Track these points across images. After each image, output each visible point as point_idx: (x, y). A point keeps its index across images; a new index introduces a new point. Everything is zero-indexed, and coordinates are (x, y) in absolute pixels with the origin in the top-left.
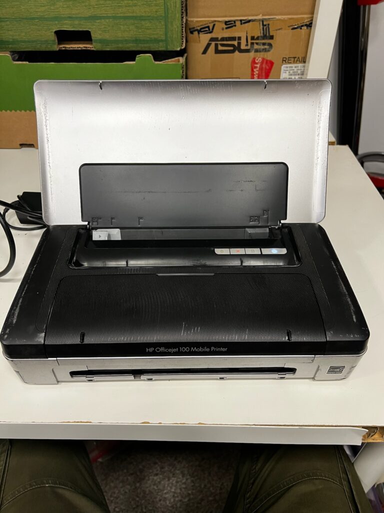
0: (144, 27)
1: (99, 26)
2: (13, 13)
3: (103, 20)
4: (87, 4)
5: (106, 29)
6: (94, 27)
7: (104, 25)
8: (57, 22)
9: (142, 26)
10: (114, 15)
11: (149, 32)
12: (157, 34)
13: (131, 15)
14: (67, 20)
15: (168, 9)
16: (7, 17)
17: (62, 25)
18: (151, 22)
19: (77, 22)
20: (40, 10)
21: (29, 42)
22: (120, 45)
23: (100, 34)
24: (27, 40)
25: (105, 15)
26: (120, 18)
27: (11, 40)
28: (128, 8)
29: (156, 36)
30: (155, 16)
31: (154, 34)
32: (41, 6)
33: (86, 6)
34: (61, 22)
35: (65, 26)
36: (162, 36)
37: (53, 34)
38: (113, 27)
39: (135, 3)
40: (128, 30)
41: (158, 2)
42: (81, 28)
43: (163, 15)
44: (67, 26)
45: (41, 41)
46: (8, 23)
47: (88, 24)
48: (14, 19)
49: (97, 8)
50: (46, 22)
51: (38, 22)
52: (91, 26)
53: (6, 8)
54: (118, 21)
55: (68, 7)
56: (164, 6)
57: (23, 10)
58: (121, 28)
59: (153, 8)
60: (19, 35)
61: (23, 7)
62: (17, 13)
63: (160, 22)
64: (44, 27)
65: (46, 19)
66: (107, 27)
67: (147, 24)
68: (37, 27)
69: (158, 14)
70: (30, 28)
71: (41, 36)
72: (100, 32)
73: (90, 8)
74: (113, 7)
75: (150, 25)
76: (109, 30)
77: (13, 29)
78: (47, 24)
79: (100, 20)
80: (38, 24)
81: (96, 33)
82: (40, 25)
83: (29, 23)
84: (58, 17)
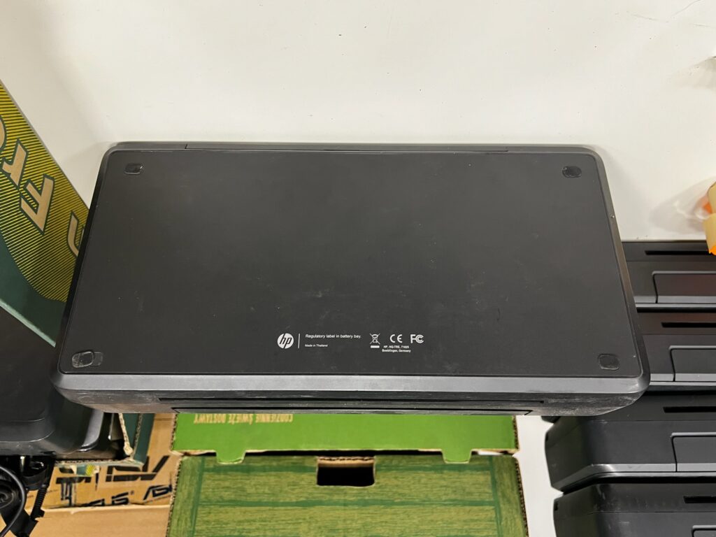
0: (232, 490)
1: (303, 493)
2: (433, 512)
3: (294, 500)
4: (314, 525)
5: (292, 487)
6: (310, 491)
7: (293, 494)
8: (367, 498)
9: (236, 492)
10: (276, 508)
11: (227, 484)
12: (214, 480)
13: (249, 509)
14: (351, 501)
15: (191, 517)
16: (443, 507)
17: (360, 493)
18: (221, 497)
19: (336, 498)
20: (390, 517)
21: (420, 469)
22: (274, 464)
23: (303, 479)
24: (420, 472)
25: (289, 508)
26: (266, 504)
27: (445, 471)
28: (252, 518)
29: (217, 477)
30: (212, 507)
31: (219, 480)
32: (386, 522)
33: (317, 522)
34: (359, 498)
35: (355, 492)
36: (207, 476)
37: (376, 481)
38: (281, 491)
39: (240, 525)
40: (258, 486)
41: (204, 527)
42: (332, 489)
43: (199, 509)
44: (350, 492)
45: (397, 470)
46: (444, 498)
47: (319, 495)
48: (432, 504)
49: (300, 519)
50: (384, 498)
51: (396, 499)
52: (316, 492)
53: (442, 520)
54: (272, 498)
55: (345, 520)
56: (197, 521)
57: (416, 517)
58: (269, 489)
59: (214, 518)
60: (430, 479)
61: (414, 521)
62: (426, 513)
63: (206, 498)
64: (388, 491)
65: (382, 502)
66: (290, 491)
67: (227, 495)
68: (400, 491)
69: (207, 509)
70: (411, 489)
71: (396, 478)
72: (303, 483)
73: (310, 518)
74: (275, 519)
75: (223, 493)
76: (288, 486)
77: (438, 489)
78: (382, 495)
79: (299, 501)
80: (397, 495)
81: (309, 482)
82: (395, 494)
83: (410, 497)
84: (364, 506)
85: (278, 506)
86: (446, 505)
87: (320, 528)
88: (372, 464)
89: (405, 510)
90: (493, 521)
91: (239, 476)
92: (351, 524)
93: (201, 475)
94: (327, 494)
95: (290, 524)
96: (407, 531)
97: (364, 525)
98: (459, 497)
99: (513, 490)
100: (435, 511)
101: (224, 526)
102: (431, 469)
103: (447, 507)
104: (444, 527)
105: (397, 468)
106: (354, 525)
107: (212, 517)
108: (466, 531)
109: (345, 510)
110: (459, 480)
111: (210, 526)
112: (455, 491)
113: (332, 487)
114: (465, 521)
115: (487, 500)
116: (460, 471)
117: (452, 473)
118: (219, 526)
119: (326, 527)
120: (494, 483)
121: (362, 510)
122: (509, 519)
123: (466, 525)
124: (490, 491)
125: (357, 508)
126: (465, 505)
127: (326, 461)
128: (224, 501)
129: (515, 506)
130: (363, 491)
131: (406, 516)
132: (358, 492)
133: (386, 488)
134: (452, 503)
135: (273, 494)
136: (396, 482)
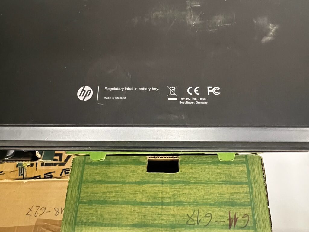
0: (100, 175)
1: (139, 176)
2: (212, 188)
3: (134, 181)
4: (145, 195)
5: (133, 173)
6: (143, 176)
7: (133, 177)
8: (175, 180)
9: (102, 176)
10: (124, 185)
11: (98, 171)
12: (91, 169)
13: (109, 185)
14: (166, 181)
15: (78, 190)
16: (218, 186)
17: (171, 177)
18: (95, 179)
19: (157, 179)
20: (187, 191)
21: (205, 163)
22: (124, 160)
23: (139, 169)
24: (205, 165)
25: (131, 185)
26: (119, 183)
27: (220, 165)
28: (111, 190)
29: (92, 167)
30: (89, 184)
31: (93, 169)
32: (186, 194)
33: (146, 193)
34: (170, 180)
35: (168, 176)
36: (87, 167)
37: (180, 170)
38: (127, 176)
39: (104, 194)
40: (114, 173)
41: (85, 195)
42: (155, 175)
43: (83, 185)
44: (166, 176)
45: (192, 164)
46: (219, 180)
47: (148, 178)
48: (213, 183)
49: (137, 191)
50: (185, 180)
51: (191, 180)
52: (146, 176)
53: (218, 193)
54: (121, 180)
55: (162, 192)
56: (81, 192)
57: (203, 191)
58: (120, 175)
59: (91, 190)
60: (211, 169)
61: (202, 193)
62: (209, 188)
63: (86, 179)
64: (187, 176)
65: (183, 182)
66: (131, 175)
67: (98, 177)
68: (194, 176)
69: (86, 185)
70: (200, 175)
71: (191, 168)
72: (139, 171)
73: (143, 191)
74: (123, 191)
75: (96, 176)
76: (131, 172)
77: (216, 175)
78: (184, 178)
79: (137, 181)
80: (192, 178)
81: (142, 171)
82: (191, 177)
83: (200, 180)
84: (173, 184)
85: (125, 184)
86: (220, 184)
87: (148, 196)
88: (178, 160)
89: (196, 187)
90: (248, 193)
91: (104, 167)
92: (165, 194)
93: (84, 167)
94: (152, 177)
95: (131, 194)
96: (198, 199)
97: (174, 195)
98: (228, 180)
99: (259, 175)
100: (214, 187)
101: (96, 194)
102: (211, 163)
103: (221, 185)
104: (219, 197)
105: (192, 162)
106: (167, 195)
107: (89, 190)
108: (232, 199)
109: (162, 186)
110: (227, 169)
111: (88, 195)
112: (226, 176)
113: (155, 173)
114: (231, 193)
115: (244, 181)
116: (228, 164)
117: (224, 165)
118: (93, 194)
119: (151, 196)
120: (248, 171)
121: (172, 186)
122: (257, 192)
123: (232, 196)
124: (246, 176)
125: (169, 185)
126: (231, 184)
127: (152, 158)
128: (95, 181)
129: (260, 185)
130: (173, 176)
131: (197, 190)
132: (170, 176)
133: (186, 174)
134: (223, 183)
135: (123, 177)
136: (191, 171)
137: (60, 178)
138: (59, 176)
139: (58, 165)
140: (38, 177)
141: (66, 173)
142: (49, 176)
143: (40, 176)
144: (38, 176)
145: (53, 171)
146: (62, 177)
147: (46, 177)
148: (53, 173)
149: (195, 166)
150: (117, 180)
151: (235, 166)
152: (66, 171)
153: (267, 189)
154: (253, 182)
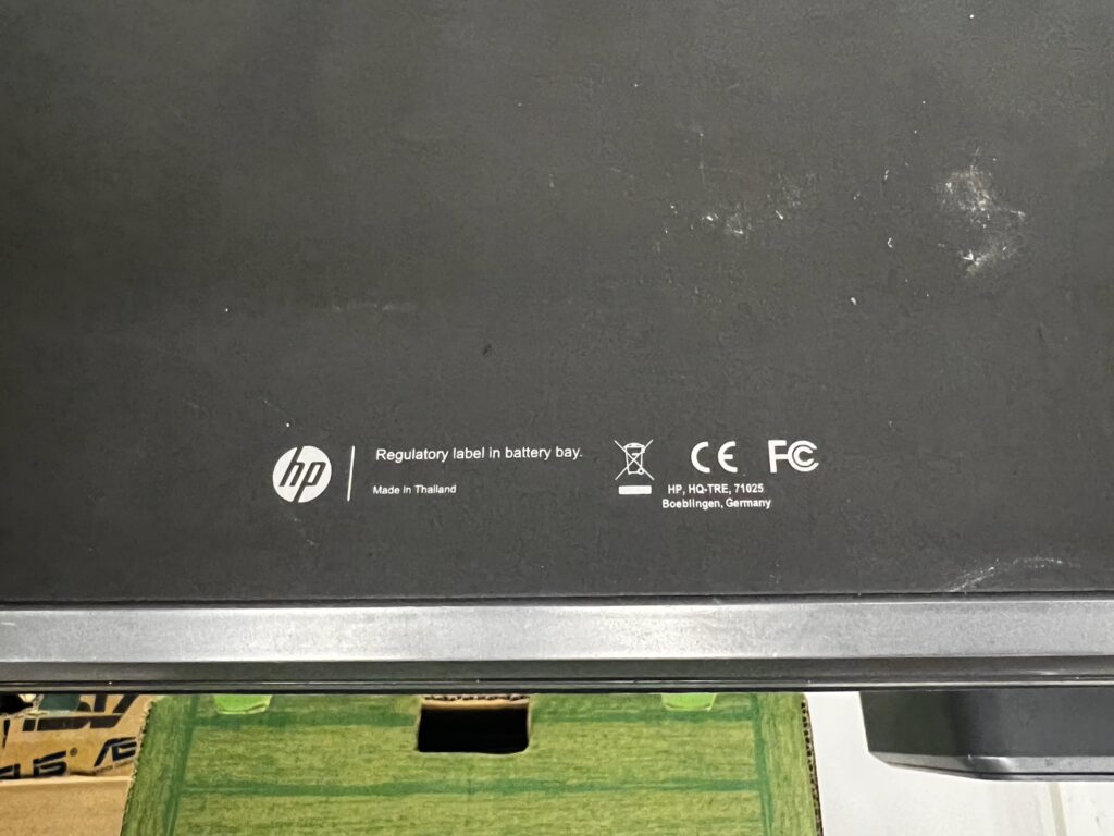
0: (249, 763)
1: (388, 767)
2: (641, 806)
3: (370, 783)
4: (407, 832)
5: (367, 756)
6: (401, 763)
7: (369, 769)
8: (512, 777)
9: (256, 766)
10: (333, 799)
11: (240, 749)
12: (215, 742)
13: (281, 800)
14: (482, 783)
15: (165, 817)
16: (659, 794)
17: (499, 768)
18: (227, 777)
19: (451, 776)
20: (556, 814)
21: (616, 717)
22: (334, 709)
23: (388, 740)
24: (616, 724)
25: (359, 798)
26: (315, 791)
27: (665, 723)
28: (285, 819)
29: (223, 735)
30: (208, 796)
31: (225, 741)
32: (549, 826)
33: (413, 826)
34: (498, 777)
35: (489, 765)
36: (201, 734)
37: (532, 742)
38: (345, 764)
40: (299, 755)
42: (443, 760)
43: (184, 800)
44: (482, 765)
45: (573, 720)
46: (662, 776)
47: (418, 772)
48: (642, 788)
49: (379, 820)
50: (547, 776)
51: (569, 779)
52: (412, 764)
53: (659, 820)
54: (326, 779)
55: (468, 822)
56: (176, 826)
57: (607, 814)
58: (322, 760)
59: (212, 819)
60: (637, 737)
61: (604, 823)
62: (626, 805)
63: (197, 778)
64: (555, 763)
65: (541, 786)
66: (362, 763)
67: (238, 772)
68: (578, 762)
69: (198, 803)
70: (599, 759)
71: (571, 736)
72: (388, 747)
73: (401, 818)
74: (330, 821)
75: (232, 768)
76: (360, 753)
77: (651, 757)
78: (544, 770)
79: (380, 783)
80: (571, 770)
81: (401, 746)
82: (567, 769)
83: (597, 775)
84: (505, 793)
85: (337, 795)
86: (665, 789)
88: (527, 705)
89: (584, 800)
90: (756, 820)
91: (264, 733)
92: (480, 829)
93: (189, 732)
94: (435, 769)
95: (360, 828)
97: (507, 830)
98: (692, 774)
99: (796, 756)
100: (644, 801)
102: (638, 718)
103: (669, 794)
105: (573, 716)
106: (486, 831)
107: (207, 818)
109: (469, 801)
110: (692, 739)
112: (685, 762)
113: (444, 755)
114: (702, 821)
115: (746, 778)
116: (695, 721)
117: (679, 725)
120: (760, 743)
121: (503, 801)
122: (787, 817)
123: (706, 829)
124: (752, 761)
125: (492, 797)
126: (702, 789)
127: (437, 702)
128: (230, 784)
129: (799, 791)
130: (506, 764)
131: (589, 813)
132: (496, 766)
133: (550, 757)
134: (678, 785)
135: (328, 771)
136: (570, 745)
137: (94, 774)
138: (90, 767)
139: (89, 725)
140: (12, 773)
141: (116, 757)
142: (52, 766)
143: (17, 767)
144: (8, 769)
145: (68, 749)
146: (102, 770)
147: (42, 771)
148: (68, 753)
149: (584, 727)
150: (311, 780)
151: (718, 728)
152: (119, 750)
153: (819, 805)
154: (773, 782)
